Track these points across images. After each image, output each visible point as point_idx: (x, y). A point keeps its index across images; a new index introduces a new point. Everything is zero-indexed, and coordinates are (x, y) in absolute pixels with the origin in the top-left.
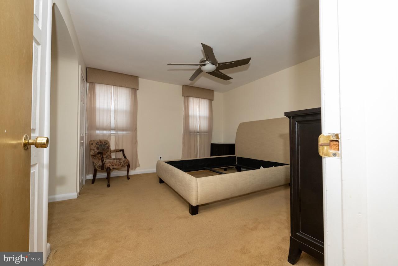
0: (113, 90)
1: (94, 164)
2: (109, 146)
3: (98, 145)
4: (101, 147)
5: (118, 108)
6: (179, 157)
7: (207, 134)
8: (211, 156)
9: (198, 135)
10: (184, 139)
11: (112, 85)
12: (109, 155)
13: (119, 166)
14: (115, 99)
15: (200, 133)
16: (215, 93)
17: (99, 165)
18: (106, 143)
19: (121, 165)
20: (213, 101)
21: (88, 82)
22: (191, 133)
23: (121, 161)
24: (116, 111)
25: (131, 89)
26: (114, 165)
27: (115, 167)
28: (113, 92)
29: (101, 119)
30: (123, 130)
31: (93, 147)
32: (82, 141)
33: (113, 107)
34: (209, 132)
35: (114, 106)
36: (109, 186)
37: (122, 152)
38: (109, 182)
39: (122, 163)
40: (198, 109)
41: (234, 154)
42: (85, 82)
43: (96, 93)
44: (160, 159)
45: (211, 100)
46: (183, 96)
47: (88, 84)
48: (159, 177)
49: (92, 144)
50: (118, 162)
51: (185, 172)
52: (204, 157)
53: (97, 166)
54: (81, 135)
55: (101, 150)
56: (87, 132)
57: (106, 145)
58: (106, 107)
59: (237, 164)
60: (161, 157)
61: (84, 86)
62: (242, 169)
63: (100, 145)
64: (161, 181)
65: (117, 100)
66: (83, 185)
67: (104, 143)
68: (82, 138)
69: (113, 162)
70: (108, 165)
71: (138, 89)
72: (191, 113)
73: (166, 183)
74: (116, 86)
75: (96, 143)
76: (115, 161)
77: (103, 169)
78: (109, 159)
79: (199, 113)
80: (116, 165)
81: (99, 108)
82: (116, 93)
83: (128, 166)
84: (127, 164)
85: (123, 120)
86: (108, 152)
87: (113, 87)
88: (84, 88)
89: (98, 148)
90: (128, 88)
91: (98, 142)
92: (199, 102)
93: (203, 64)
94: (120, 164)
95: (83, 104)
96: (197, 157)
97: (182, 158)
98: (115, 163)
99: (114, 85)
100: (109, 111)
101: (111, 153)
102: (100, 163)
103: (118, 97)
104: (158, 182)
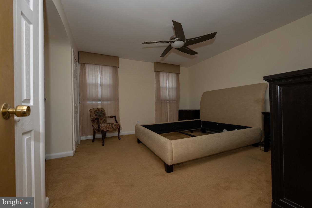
0: (99, 69)
1: (93, 127)
2: (105, 113)
3: (96, 112)
4: (98, 114)
5: (104, 83)
6: (153, 122)
7: (175, 102)
8: (179, 120)
9: (168, 103)
10: (156, 106)
11: (98, 65)
12: (104, 120)
13: (111, 129)
14: (101, 76)
15: (169, 101)
16: (182, 68)
17: (97, 128)
18: (102, 111)
19: (113, 128)
20: (179, 75)
21: (80, 63)
22: (162, 102)
23: (113, 125)
24: (102, 85)
25: (113, 67)
26: (107, 128)
27: (108, 130)
28: (99, 70)
29: (91, 92)
30: (108, 100)
31: (92, 114)
32: (76, 110)
33: (99, 82)
34: (177, 100)
35: (101, 81)
36: (103, 145)
37: (114, 118)
38: (103, 142)
39: (114, 127)
40: (167, 81)
41: (199, 118)
42: (78, 63)
43: (86, 71)
44: (137, 124)
45: (178, 74)
46: (155, 71)
47: (80, 65)
48: (137, 138)
49: (92, 112)
50: (110, 126)
51: (158, 134)
52: (173, 121)
53: (95, 129)
54: (75, 105)
55: (99, 116)
56: (80, 102)
57: (102, 112)
58: (94, 82)
59: (202, 127)
60: (138, 122)
61: (76, 66)
62: (206, 131)
63: (97, 113)
64: (139, 142)
65: (102, 76)
66: (79, 144)
67: (101, 111)
68: (76, 108)
69: (106, 126)
70: (103, 128)
71: (118, 67)
72: (162, 85)
73: (144, 143)
74: (101, 65)
75: (95, 110)
76: (108, 125)
77: (99, 132)
78: (104, 123)
79: (168, 85)
80: (109, 128)
81: (89, 83)
82: (101, 71)
83: (118, 129)
84: (118, 128)
85: (107, 93)
86: (104, 117)
87: (99, 66)
88: (76, 68)
89: (96, 115)
90: (111, 66)
91: (96, 110)
92: (168, 76)
93: (173, 40)
94: (111, 127)
95: (76, 80)
96: (167, 121)
97: (155, 122)
98: (108, 126)
99: (99, 65)
100: (96, 85)
101: (106, 119)
102: (97, 127)
103: (103, 74)
104: (137, 142)
